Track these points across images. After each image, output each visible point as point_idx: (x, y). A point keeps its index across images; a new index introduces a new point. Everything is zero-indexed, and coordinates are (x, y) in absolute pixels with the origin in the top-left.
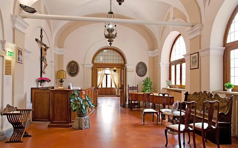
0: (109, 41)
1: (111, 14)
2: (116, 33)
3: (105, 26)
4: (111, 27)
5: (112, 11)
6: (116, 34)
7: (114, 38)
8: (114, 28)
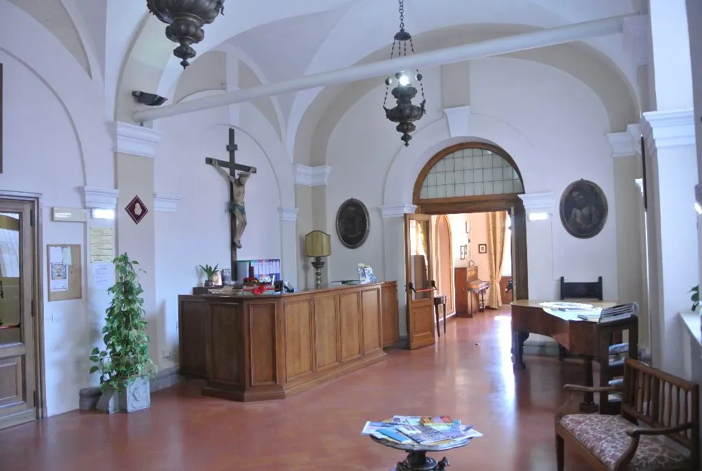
0: (399, 129)
1: (402, 39)
2: (424, 102)
3: (387, 83)
4: (404, 81)
5: (407, 30)
6: (423, 105)
7: (418, 117)
8: (417, 86)
